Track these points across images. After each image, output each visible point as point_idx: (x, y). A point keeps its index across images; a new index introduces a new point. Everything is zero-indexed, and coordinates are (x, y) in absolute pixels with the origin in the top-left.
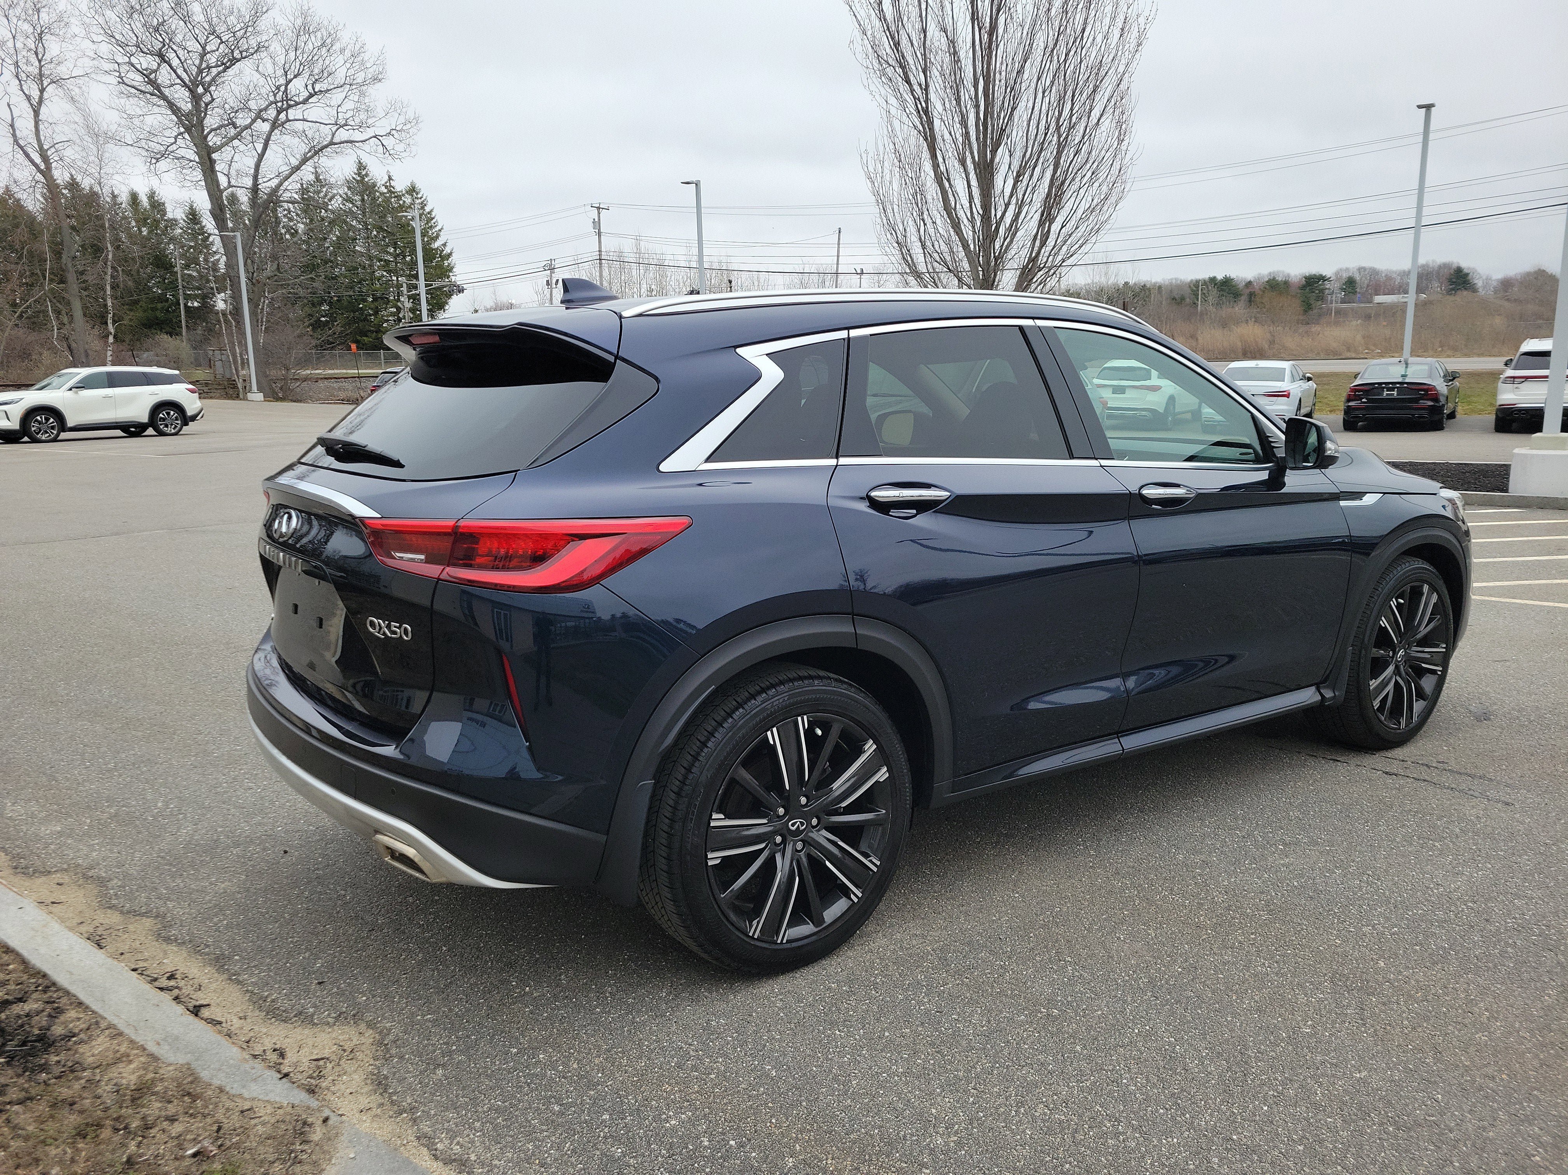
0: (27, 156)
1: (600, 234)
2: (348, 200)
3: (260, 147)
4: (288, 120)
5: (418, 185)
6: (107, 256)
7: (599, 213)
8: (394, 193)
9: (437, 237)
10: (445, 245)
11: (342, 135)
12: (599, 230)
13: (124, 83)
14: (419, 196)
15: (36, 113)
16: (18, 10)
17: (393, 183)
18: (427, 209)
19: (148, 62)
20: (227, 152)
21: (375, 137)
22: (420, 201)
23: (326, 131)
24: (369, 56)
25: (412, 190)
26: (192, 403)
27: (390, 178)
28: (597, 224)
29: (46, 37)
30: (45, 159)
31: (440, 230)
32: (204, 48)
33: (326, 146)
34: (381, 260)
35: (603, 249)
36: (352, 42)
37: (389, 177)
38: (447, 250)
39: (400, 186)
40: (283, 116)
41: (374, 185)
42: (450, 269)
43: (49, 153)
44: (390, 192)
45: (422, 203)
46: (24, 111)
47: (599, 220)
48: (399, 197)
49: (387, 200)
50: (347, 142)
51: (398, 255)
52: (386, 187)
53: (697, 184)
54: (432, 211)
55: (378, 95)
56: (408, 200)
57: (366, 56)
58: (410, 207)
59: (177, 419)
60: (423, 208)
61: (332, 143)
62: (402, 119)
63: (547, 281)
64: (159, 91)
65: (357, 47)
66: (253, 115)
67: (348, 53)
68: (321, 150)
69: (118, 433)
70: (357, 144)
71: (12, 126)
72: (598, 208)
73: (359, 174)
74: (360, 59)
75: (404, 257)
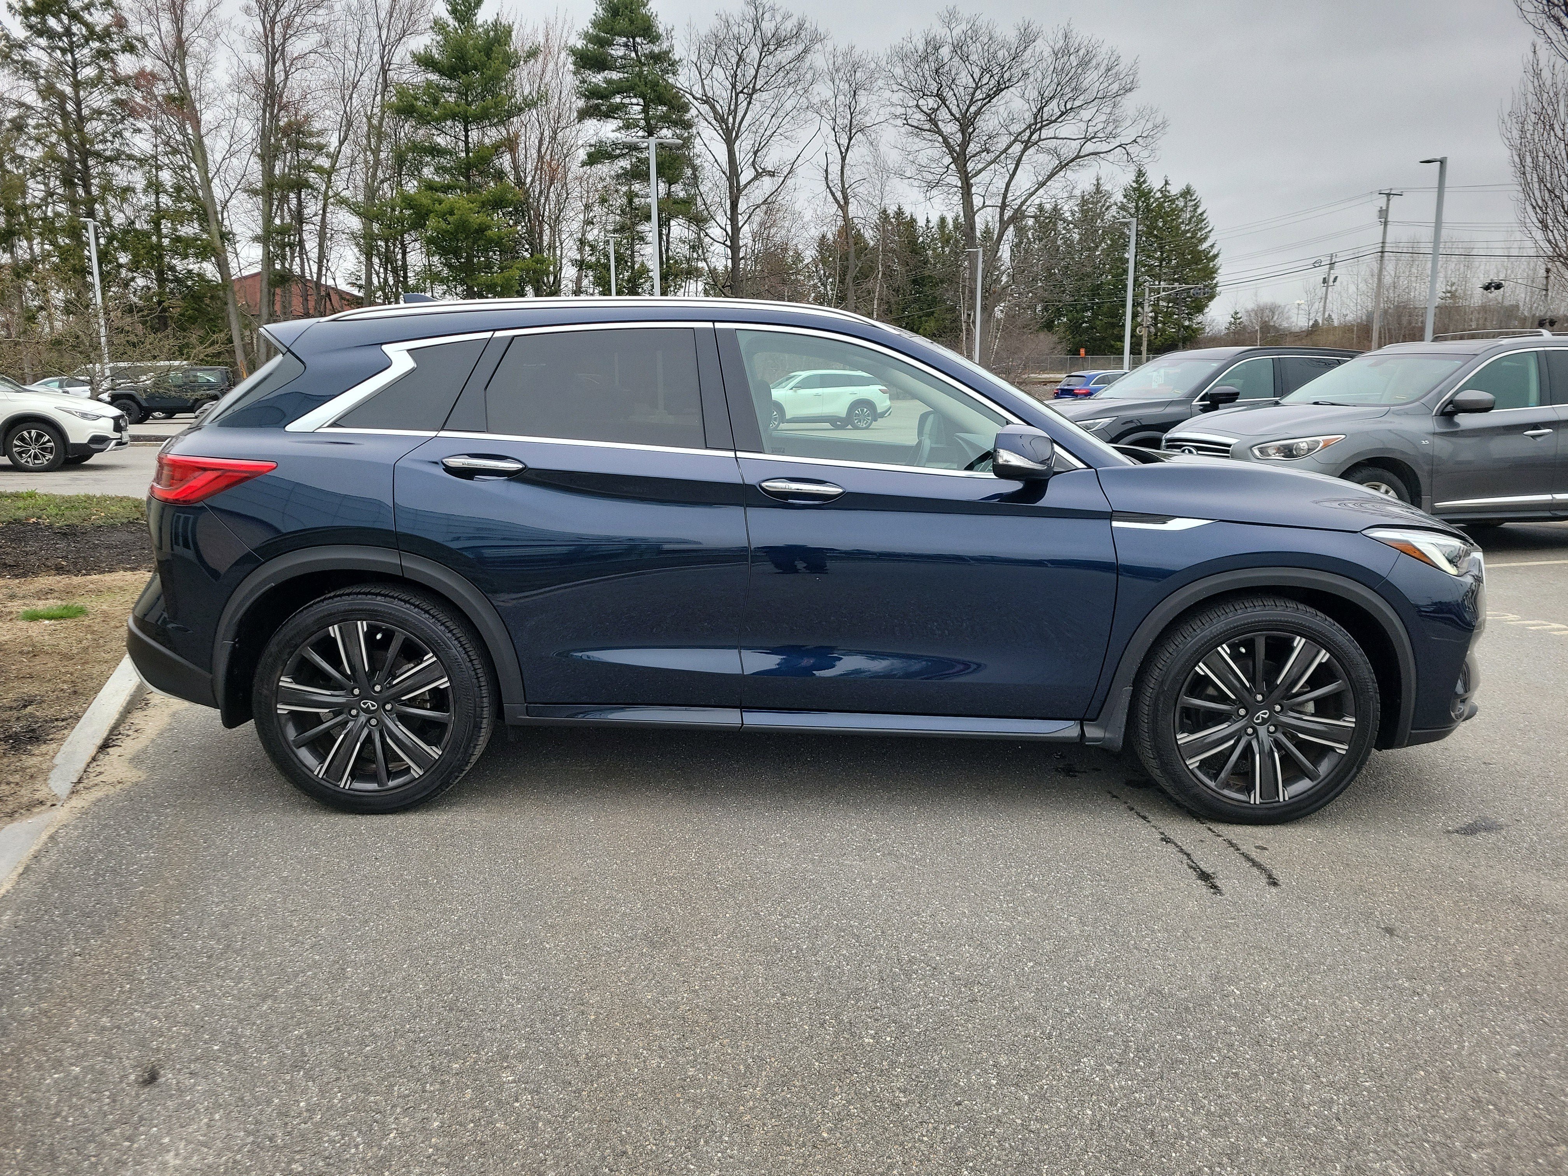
0: (833, 194)
1: (1386, 223)
2: (1123, 208)
3: (1012, 167)
4: (1040, 140)
5: (1194, 187)
6: (877, 276)
7: (1389, 200)
8: (1168, 197)
9: (1205, 238)
10: (1212, 246)
11: (1089, 147)
12: (1386, 219)
13: (908, 124)
14: (1193, 198)
15: (844, 159)
16: (841, 74)
17: (1169, 188)
18: (1199, 211)
19: (932, 103)
20: (984, 176)
21: (1120, 146)
22: (1193, 203)
23: (1076, 145)
24: (1123, 67)
25: (1187, 193)
26: (882, 402)
27: (1167, 183)
28: (1384, 214)
29: (861, 92)
30: (845, 198)
31: (1210, 231)
32: (977, 84)
33: (1072, 160)
34: (1146, 266)
35: (1388, 240)
36: (1107, 57)
37: (1166, 181)
38: (1214, 251)
39: (1174, 190)
40: (1035, 137)
41: (1150, 191)
42: (1214, 271)
43: (849, 191)
44: (1165, 196)
45: (1195, 205)
46: (835, 156)
47: (1388, 207)
48: (1173, 201)
49: (1161, 206)
50: (1092, 154)
51: (1164, 259)
52: (1162, 192)
53: (1442, 162)
54: (1204, 212)
55: (1129, 104)
56: (1181, 203)
57: (1121, 67)
58: (1182, 210)
59: (868, 416)
60: (1195, 210)
61: (1078, 157)
62: (1150, 125)
63: (1324, 279)
64: (936, 126)
65: (1113, 59)
66: (1013, 138)
67: (1103, 69)
68: (1067, 164)
69: (827, 425)
70: (1102, 155)
71: (826, 171)
72: (1388, 195)
73: (1137, 181)
74: (1114, 71)
75: (1170, 260)
